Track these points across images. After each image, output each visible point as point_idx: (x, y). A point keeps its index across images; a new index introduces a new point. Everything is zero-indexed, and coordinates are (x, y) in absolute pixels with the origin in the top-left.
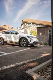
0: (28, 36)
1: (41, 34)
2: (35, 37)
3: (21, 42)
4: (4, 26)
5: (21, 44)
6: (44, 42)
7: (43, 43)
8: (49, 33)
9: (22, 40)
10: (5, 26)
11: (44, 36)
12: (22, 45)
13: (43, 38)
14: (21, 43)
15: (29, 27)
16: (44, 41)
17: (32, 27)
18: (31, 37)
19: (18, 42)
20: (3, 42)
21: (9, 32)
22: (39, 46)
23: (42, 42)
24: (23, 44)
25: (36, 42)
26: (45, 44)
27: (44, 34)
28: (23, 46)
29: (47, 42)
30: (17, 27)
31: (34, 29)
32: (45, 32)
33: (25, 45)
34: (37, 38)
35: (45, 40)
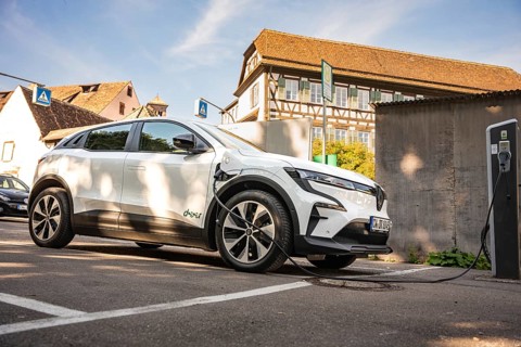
0: (294, 174)
1: (410, 164)
2: (357, 186)
3: (228, 223)
4: (86, 89)
5: (229, 245)
6: (442, 235)
7: (431, 249)
8: (493, 149)
9: (242, 207)
10: (96, 88)
11: (440, 184)
12: (237, 250)
13: (435, 198)
14: (231, 233)
15: (304, 109)
16: (442, 226)
17: (329, 112)
18: (321, 178)
19: (200, 223)
20: (57, 218)
21: (125, 134)
22: (398, 273)
23: (421, 235)
24: (242, 244)
25: (368, 226)
26: (449, 260)
27: (442, 164)
28: (244, 259)
29: (468, 236)
30: (203, 104)
31: (346, 127)
32: (448, 151)
33: (263, 252)
34: (373, 191)
35: (450, 223)
